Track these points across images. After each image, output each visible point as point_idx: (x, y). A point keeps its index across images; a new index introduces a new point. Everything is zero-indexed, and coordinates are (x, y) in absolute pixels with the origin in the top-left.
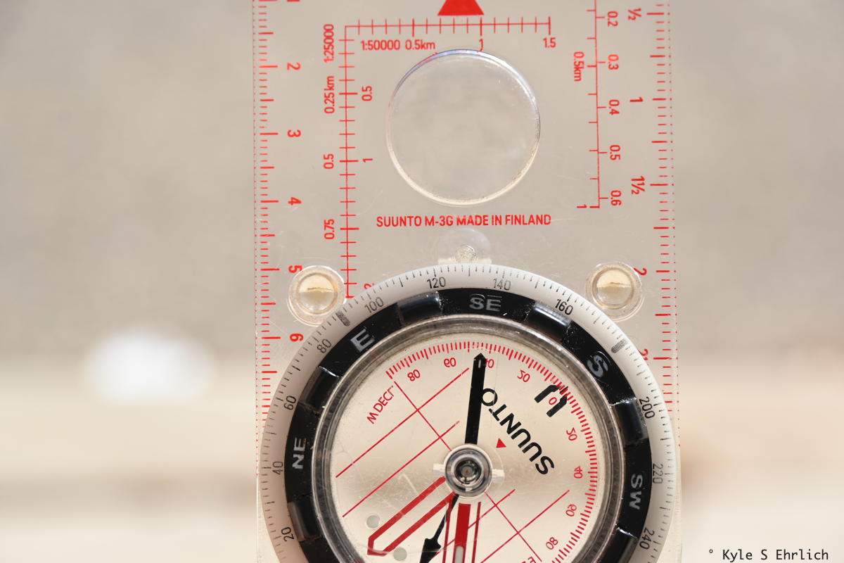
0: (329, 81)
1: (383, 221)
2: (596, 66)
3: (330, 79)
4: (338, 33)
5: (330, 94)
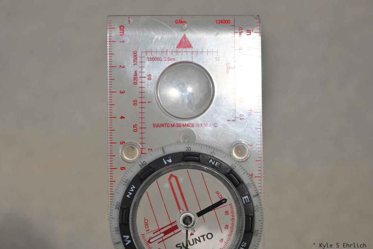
4: (139, 54)
5: (136, 77)
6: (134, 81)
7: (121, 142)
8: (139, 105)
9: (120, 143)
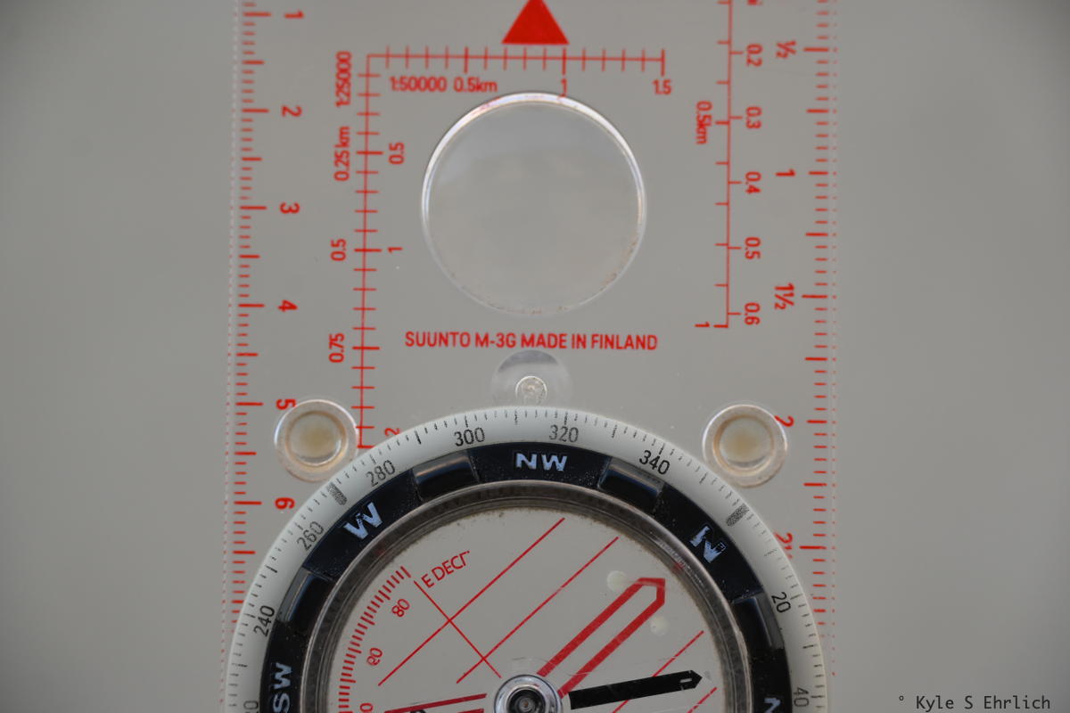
0: (341, 134)
1: (414, 337)
2: (728, 123)
3: (343, 132)
4: (357, 66)
5: (343, 152)
6: (336, 164)
7: (279, 401)
8: (354, 259)
9: (275, 405)
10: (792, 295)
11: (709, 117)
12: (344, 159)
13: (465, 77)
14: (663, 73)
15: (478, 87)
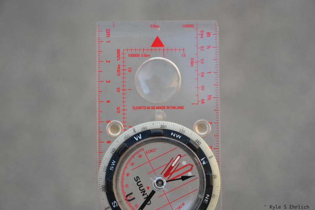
0: (118, 66)
1: (134, 107)
2: (197, 62)
3: (119, 66)
10: (211, 97)
11: (193, 61)
12: (119, 71)
13: (144, 54)
14: (184, 53)
15: (146, 56)
